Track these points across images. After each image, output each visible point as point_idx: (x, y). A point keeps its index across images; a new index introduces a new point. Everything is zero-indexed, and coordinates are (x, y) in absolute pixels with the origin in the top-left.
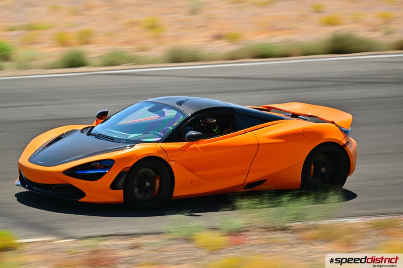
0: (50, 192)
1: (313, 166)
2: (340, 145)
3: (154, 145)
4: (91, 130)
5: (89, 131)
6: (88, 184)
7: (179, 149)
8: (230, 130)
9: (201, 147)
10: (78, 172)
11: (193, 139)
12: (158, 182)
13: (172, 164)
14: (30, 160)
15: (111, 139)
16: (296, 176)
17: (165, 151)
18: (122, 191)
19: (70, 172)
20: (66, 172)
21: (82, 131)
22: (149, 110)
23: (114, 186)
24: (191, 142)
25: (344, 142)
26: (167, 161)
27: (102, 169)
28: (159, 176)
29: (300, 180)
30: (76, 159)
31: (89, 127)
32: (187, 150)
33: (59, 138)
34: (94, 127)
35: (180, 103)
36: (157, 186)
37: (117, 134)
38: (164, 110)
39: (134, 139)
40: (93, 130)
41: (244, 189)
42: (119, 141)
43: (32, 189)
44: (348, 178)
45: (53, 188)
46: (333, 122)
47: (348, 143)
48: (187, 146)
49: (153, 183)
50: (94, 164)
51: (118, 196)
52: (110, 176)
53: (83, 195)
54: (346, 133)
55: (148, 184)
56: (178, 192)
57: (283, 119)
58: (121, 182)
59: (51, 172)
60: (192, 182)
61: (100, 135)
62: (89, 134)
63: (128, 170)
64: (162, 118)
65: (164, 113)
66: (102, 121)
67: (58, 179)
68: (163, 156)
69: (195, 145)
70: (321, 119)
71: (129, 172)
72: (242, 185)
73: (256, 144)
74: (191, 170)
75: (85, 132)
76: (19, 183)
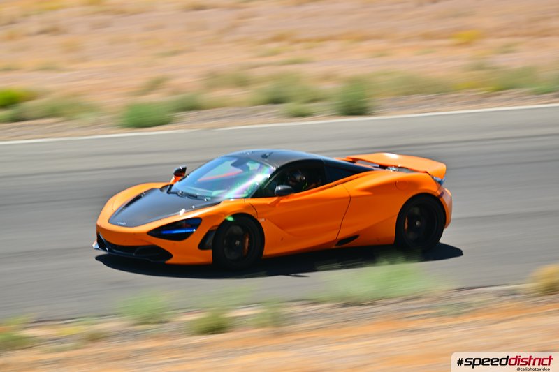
0: (134, 254)
1: (407, 220)
2: (434, 196)
3: (241, 202)
4: (170, 188)
5: (168, 189)
6: (174, 244)
7: (269, 205)
8: (318, 184)
10: (164, 233)
11: (282, 194)
12: (247, 240)
13: (261, 221)
14: (110, 221)
15: (195, 197)
16: (390, 231)
17: (253, 206)
18: (211, 250)
19: (156, 233)
20: (151, 233)
21: (162, 189)
22: (233, 165)
23: (202, 246)
24: (281, 197)
25: (439, 193)
26: (256, 218)
27: (188, 228)
28: (248, 235)
29: (394, 234)
31: (167, 186)
32: (277, 205)
33: (138, 198)
34: (172, 185)
35: (264, 156)
36: (247, 244)
37: (198, 192)
38: (248, 164)
40: (173, 188)
41: (336, 245)
42: (202, 198)
43: (115, 252)
44: (445, 230)
45: (137, 250)
46: (426, 172)
47: (442, 193)
48: (277, 202)
49: (243, 242)
50: (179, 224)
51: (206, 256)
52: (198, 235)
53: (170, 256)
54: (440, 183)
55: (238, 243)
56: (268, 251)
57: (373, 170)
58: (209, 242)
59: (134, 234)
60: (282, 239)
61: (182, 193)
62: (169, 192)
63: (216, 228)
64: (247, 173)
65: (248, 167)
66: (181, 178)
67: (143, 241)
68: (251, 212)
69: (284, 200)
71: (217, 230)
72: (334, 241)
73: (348, 197)
74: (281, 227)
75: (165, 191)
76: (98, 247)
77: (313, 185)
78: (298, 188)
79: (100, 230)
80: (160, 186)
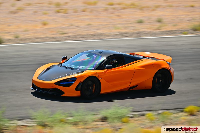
0: (48, 92)
1: (156, 79)
2: (167, 70)
3: (92, 71)
4: (62, 65)
6: (66, 88)
7: (103, 73)
9: (111, 72)
10: (61, 83)
11: (109, 68)
12: (94, 87)
13: (100, 79)
14: (38, 78)
15: (72, 69)
16: (150, 84)
17: (97, 73)
18: (80, 91)
19: (58, 83)
20: (56, 83)
22: (87, 56)
23: (77, 89)
24: (108, 70)
25: (169, 68)
26: (98, 78)
27: (72, 82)
28: (95, 85)
29: (152, 85)
30: (60, 78)
31: (60, 64)
32: (107, 73)
33: (49, 69)
34: (62, 64)
35: (100, 53)
36: (94, 89)
37: (74, 67)
38: (94, 56)
39: (82, 68)
42: (76, 69)
43: (39, 91)
45: (50, 91)
46: (164, 60)
47: (171, 69)
49: (92, 87)
50: (68, 80)
51: (78, 93)
52: (75, 85)
53: (64, 93)
54: (169, 64)
56: (103, 91)
57: (143, 59)
58: (80, 87)
59: (49, 83)
60: (108, 87)
61: (67, 67)
62: (61, 67)
63: (82, 82)
64: (93, 59)
66: (65, 61)
67: (52, 86)
68: (96, 76)
69: (109, 71)
70: (157, 59)
72: (128, 88)
73: (134, 70)
74: (108, 82)
75: (60, 66)
76: (32, 89)
77: (120, 65)
78: (114, 66)
79: (34, 82)
80: (57, 64)
